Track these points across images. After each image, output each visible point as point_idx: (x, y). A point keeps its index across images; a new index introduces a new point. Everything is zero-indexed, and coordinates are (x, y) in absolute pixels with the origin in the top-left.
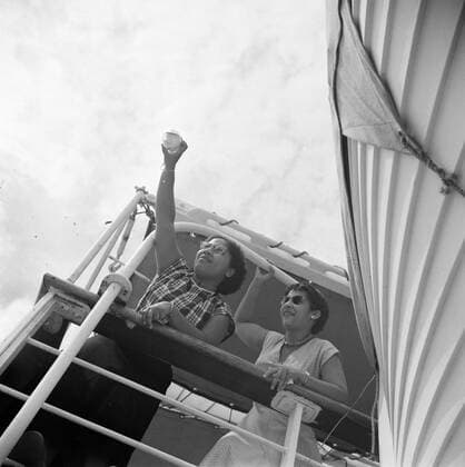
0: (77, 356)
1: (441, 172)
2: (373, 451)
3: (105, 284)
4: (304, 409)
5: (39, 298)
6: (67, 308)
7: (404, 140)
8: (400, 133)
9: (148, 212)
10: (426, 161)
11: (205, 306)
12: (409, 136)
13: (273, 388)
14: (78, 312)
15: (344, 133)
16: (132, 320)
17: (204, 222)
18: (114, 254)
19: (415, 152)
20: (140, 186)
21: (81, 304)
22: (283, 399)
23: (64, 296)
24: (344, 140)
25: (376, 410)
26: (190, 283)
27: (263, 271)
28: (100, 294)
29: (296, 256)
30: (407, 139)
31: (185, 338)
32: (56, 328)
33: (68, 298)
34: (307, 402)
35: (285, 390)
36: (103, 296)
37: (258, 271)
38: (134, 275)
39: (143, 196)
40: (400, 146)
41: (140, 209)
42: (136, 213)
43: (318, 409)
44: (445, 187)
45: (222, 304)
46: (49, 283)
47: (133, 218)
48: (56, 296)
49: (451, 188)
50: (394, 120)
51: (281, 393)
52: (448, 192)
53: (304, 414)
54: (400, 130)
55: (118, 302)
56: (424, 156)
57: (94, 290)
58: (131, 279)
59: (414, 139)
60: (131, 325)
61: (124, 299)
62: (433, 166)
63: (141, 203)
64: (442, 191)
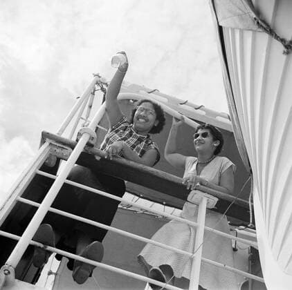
0: (67, 179)
1: (283, 41)
2: (251, 221)
3: (80, 135)
4: (208, 200)
5: (41, 146)
6: (58, 151)
7: (258, 23)
8: (255, 19)
9: (102, 89)
10: (272, 35)
11: (141, 146)
12: (261, 20)
13: (188, 188)
14: (65, 152)
15: (220, 24)
16: (99, 155)
17: (138, 92)
18: (84, 116)
19: (265, 29)
20: (96, 74)
21: (66, 147)
22: (194, 196)
23: (55, 144)
24: (220, 28)
25: (252, 197)
26: (131, 132)
27: (177, 120)
28: (77, 141)
29: (196, 109)
30: (260, 22)
31: (132, 163)
32: (53, 163)
33: (58, 145)
34: (209, 196)
35: (195, 189)
36: (79, 142)
37: (174, 120)
38: (97, 128)
39: (98, 79)
40: (255, 27)
41: (98, 88)
42: (95, 91)
43: (217, 200)
44: (286, 50)
45: (152, 143)
46: (45, 136)
47: (93, 94)
48: (50, 144)
49: (289, 50)
50: (251, 11)
51: (193, 192)
52: (287, 53)
53: (208, 203)
54: (255, 16)
55: (89, 145)
56: (271, 31)
57: (74, 139)
58: (96, 131)
59: (264, 21)
60: (98, 158)
61: (92, 142)
62: (277, 37)
63: (97, 83)
64: (284, 52)
